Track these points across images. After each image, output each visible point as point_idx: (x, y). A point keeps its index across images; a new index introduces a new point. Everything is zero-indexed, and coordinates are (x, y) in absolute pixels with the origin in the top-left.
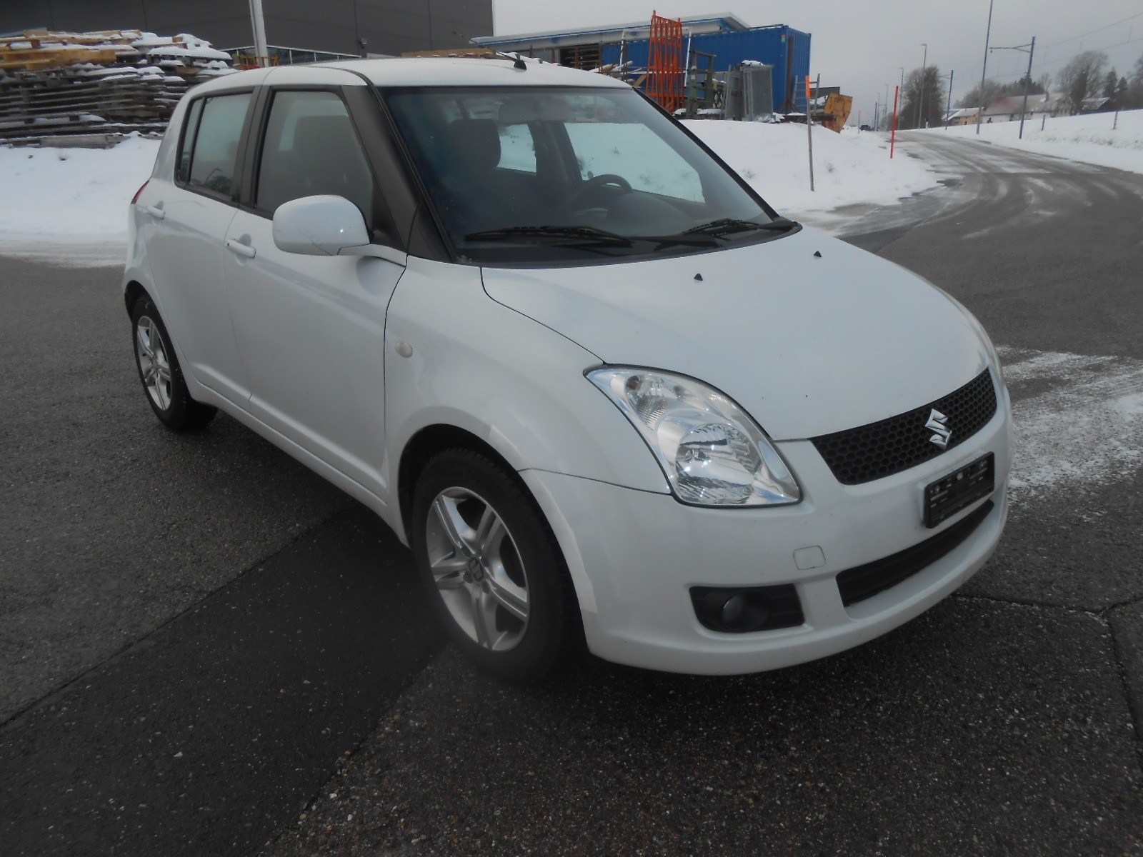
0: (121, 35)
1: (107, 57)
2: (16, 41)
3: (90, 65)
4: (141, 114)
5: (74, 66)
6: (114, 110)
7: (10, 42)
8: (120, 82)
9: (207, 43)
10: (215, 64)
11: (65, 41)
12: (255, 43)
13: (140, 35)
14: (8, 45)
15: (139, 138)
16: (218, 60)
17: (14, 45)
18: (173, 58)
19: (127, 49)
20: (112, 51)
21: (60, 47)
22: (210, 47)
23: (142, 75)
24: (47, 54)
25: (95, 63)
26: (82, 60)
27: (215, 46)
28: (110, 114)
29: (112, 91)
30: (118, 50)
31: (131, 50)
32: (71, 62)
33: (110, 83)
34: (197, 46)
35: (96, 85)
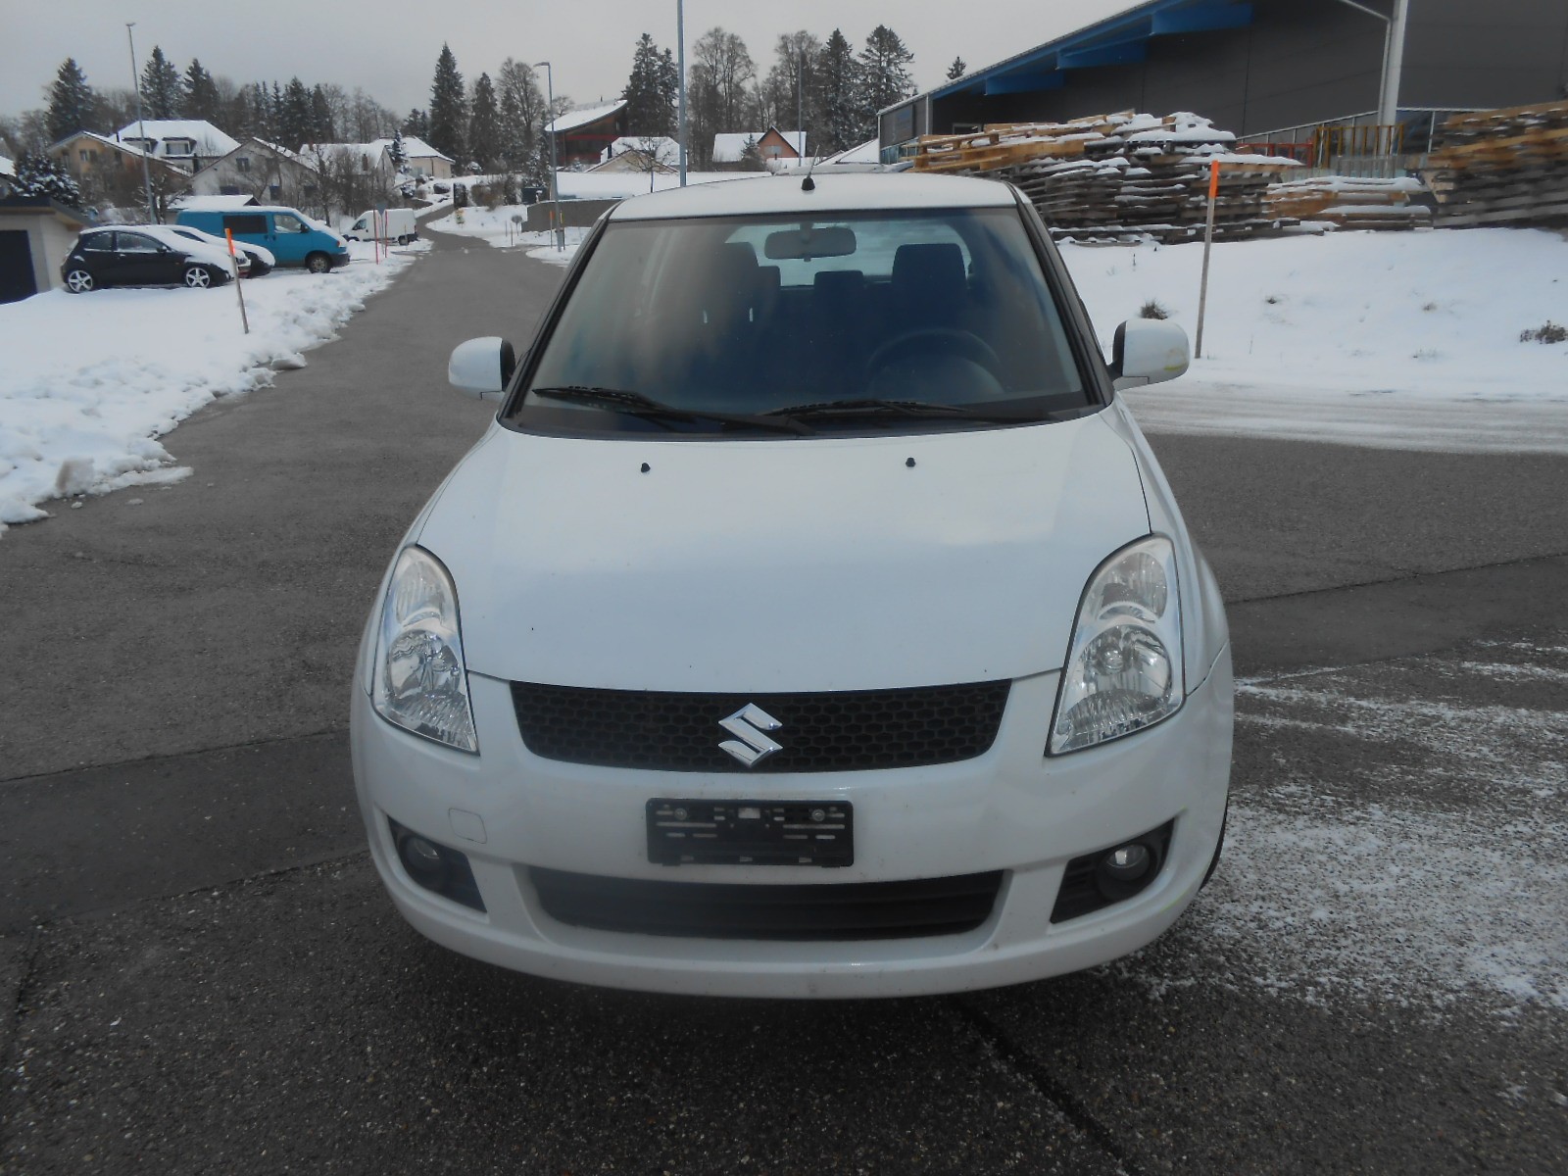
0: (1106, 121)
1: (1071, 149)
2: (977, 138)
3: (1049, 160)
4: (1092, 215)
5: (1031, 162)
6: (1057, 212)
7: (973, 139)
8: (1071, 178)
9: (1208, 121)
10: (1206, 148)
11: (1029, 133)
12: (1380, 106)
13: (1131, 118)
14: (970, 142)
15: (1072, 246)
16: (1212, 143)
17: (975, 143)
18: (1152, 144)
19: (1096, 138)
20: (1079, 142)
21: (1023, 141)
22: (1210, 126)
23: (1097, 169)
24: (1003, 150)
25: (1055, 156)
26: (1039, 155)
27: (1216, 126)
28: (1052, 217)
29: (1058, 189)
30: (1086, 140)
31: (1101, 139)
32: (1028, 158)
33: (1059, 180)
34: (1191, 126)
35: (1043, 184)
